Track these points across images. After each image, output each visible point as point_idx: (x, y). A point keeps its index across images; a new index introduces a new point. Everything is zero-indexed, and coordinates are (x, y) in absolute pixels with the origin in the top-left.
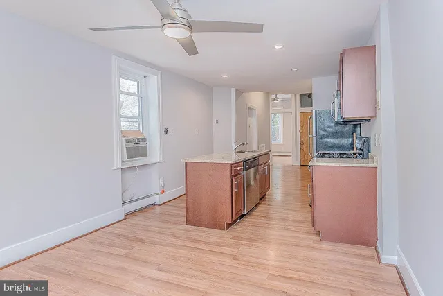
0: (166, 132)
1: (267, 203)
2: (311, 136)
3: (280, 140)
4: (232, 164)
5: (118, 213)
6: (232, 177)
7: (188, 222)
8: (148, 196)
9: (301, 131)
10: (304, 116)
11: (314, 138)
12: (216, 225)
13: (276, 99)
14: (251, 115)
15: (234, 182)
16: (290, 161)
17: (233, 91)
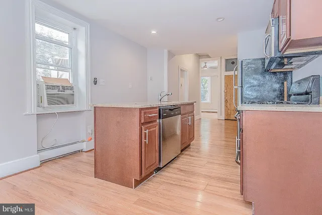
0: (95, 83)
1: (191, 154)
2: (236, 87)
3: (208, 100)
4: (141, 109)
5: (34, 159)
6: (142, 124)
7: (97, 175)
8: (75, 143)
9: (225, 91)
10: (228, 78)
11: (240, 89)
12: (123, 181)
13: (205, 66)
14: (182, 76)
15: (144, 131)
16: (215, 116)
17: (166, 51)
